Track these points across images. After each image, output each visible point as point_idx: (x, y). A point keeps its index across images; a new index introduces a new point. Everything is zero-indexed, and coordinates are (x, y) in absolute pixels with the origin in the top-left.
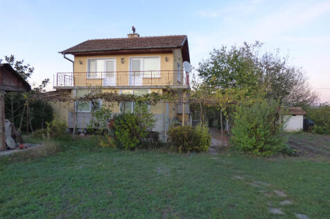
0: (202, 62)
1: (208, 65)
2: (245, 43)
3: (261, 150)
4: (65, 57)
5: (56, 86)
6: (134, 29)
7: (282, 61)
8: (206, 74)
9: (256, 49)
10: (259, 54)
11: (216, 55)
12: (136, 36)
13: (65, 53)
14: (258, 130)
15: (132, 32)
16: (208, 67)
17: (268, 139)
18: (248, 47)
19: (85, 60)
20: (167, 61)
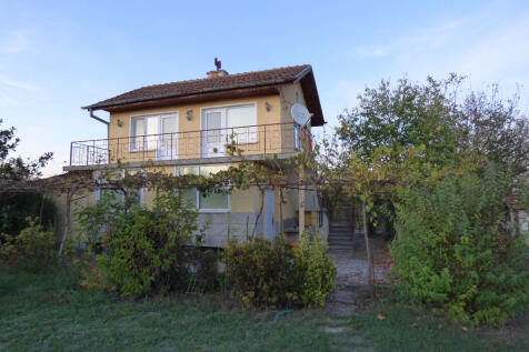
0: (345, 114)
1: (356, 120)
2: (430, 79)
3: (471, 306)
4: (92, 116)
5: (68, 164)
6: (218, 64)
7: (506, 106)
8: (353, 136)
9: (451, 88)
10: (457, 97)
11: (370, 98)
12: (221, 74)
13: (93, 108)
14: (457, 249)
15: (215, 69)
16: (357, 123)
17: (490, 276)
18: (435, 85)
19: (127, 118)
20: (268, 110)
